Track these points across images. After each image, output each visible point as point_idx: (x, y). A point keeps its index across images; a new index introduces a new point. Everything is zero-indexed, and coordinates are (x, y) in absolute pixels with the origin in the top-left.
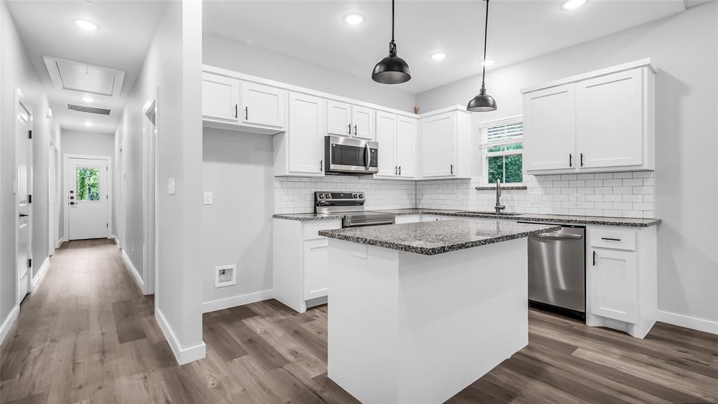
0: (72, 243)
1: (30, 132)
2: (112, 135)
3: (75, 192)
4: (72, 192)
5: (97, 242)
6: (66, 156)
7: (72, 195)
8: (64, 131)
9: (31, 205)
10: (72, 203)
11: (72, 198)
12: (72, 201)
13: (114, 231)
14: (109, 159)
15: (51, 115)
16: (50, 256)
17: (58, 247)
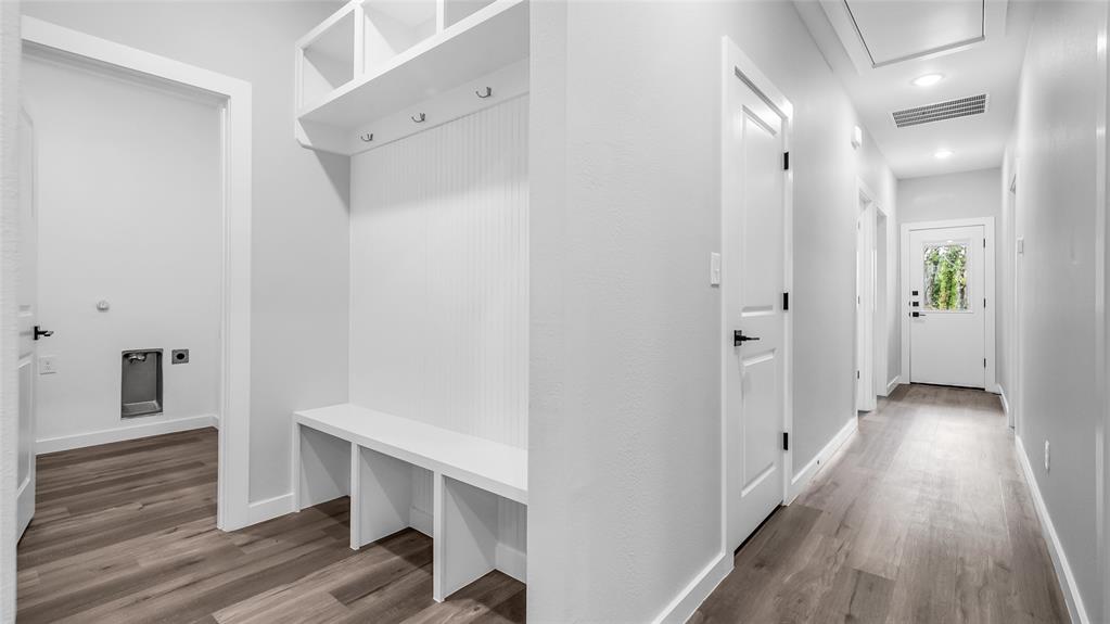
0: (915, 388)
1: (786, 155)
2: (996, 171)
3: (921, 293)
4: (915, 293)
5: (961, 395)
6: (905, 227)
7: (915, 299)
8: (902, 182)
9: (787, 315)
10: (916, 315)
11: (916, 304)
12: (916, 310)
13: (1000, 376)
14: (989, 221)
15: (859, 137)
16: (861, 413)
17: (885, 393)
